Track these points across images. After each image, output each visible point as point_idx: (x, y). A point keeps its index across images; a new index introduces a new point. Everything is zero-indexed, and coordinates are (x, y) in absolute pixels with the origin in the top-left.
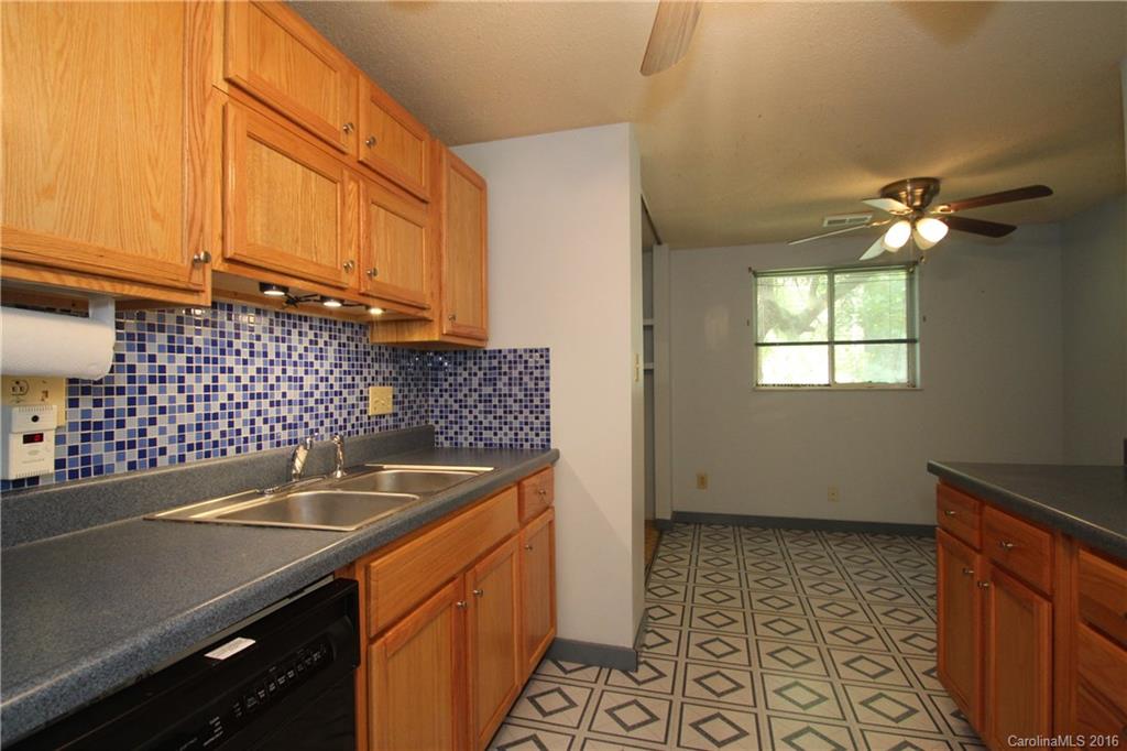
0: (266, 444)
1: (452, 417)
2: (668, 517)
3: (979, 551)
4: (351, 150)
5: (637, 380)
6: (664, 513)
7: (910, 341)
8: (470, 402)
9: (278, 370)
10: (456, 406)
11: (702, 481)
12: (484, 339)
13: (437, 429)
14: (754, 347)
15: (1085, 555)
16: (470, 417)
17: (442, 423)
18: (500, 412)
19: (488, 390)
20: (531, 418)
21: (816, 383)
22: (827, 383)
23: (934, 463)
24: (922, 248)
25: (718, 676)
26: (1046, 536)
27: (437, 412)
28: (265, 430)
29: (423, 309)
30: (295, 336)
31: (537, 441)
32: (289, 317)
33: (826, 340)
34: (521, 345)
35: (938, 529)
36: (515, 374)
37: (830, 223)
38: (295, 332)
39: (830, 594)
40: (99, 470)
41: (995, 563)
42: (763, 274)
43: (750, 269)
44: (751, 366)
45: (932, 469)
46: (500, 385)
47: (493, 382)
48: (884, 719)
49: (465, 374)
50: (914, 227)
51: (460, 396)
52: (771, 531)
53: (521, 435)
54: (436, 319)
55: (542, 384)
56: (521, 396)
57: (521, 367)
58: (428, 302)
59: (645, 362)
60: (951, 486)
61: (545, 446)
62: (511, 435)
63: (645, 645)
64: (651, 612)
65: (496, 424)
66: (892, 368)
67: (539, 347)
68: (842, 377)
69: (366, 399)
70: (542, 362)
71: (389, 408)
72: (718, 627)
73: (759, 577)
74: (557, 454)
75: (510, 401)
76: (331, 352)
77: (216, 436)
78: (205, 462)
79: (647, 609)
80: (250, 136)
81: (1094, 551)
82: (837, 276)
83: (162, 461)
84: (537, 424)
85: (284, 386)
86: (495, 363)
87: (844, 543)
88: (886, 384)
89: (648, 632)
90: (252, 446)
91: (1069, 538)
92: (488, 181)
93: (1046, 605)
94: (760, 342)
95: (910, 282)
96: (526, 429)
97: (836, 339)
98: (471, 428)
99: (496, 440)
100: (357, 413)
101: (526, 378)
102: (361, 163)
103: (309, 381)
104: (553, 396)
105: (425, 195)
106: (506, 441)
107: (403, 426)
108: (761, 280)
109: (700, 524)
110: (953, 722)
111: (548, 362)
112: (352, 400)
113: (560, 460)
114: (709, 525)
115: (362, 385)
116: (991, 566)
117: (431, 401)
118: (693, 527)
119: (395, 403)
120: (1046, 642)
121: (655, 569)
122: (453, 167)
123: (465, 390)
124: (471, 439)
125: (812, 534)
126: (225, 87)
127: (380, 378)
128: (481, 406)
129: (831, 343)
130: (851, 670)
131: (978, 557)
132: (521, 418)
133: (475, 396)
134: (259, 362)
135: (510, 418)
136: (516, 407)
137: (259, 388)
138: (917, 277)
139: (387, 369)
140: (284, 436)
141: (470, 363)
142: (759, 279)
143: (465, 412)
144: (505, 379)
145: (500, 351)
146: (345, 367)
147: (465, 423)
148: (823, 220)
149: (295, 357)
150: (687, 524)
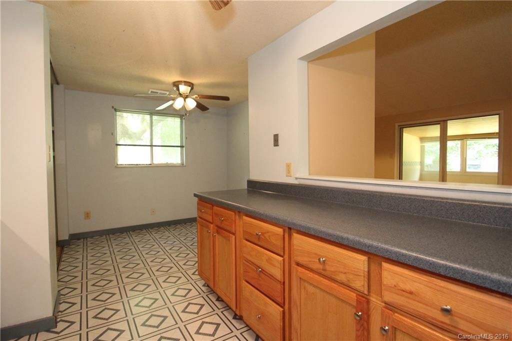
2: (67, 238)
3: (212, 223)
5: (50, 161)
6: (64, 236)
7: (181, 147)
11: (87, 215)
14: (116, 146)
15: (245, 218)
21: (145, 163)
22: (150, 163)
23: (196, 193)
24: (188, 110)
25: (106, 310)
26: (234, 213)
33: (150, 144)
35: (198, 218)
37: (152, 92)
39: (154, 255)
41: (217, 226)
42: (120, 111)
43: (113, 107)
44: (114, 155)
45: (195, 195)
48: (181, 297)
50: (185, 101)
52: (125, 233)
60: (203, 201)
63: (60, 311)
64: (62, 292)
66: (174, 157)
68: (157, 161)
72: (103, 286)
73: (121, 256)
79: (59, 291)
81: (247, 216)
82: (153, 117)
87: (159, 231)
88: (173, 164)
89: (60, 304)
91: (239, 212)
93: (234, 237)
94: (118, 143)
95: (182, 122)
97: (154, 144)
108: (118, 113)
109: (87, 238)
110: (203, 288)
114: (92, 237)
116: (216, 228)
118: (82, 240)
120: (234, 249)
121: (60, 269)
125: (145, 231)
129: (151, 146)
130: (167, 283)
131: (212, 225)
142: (117, 113)
148: (149, 90)
150: (79, 239)
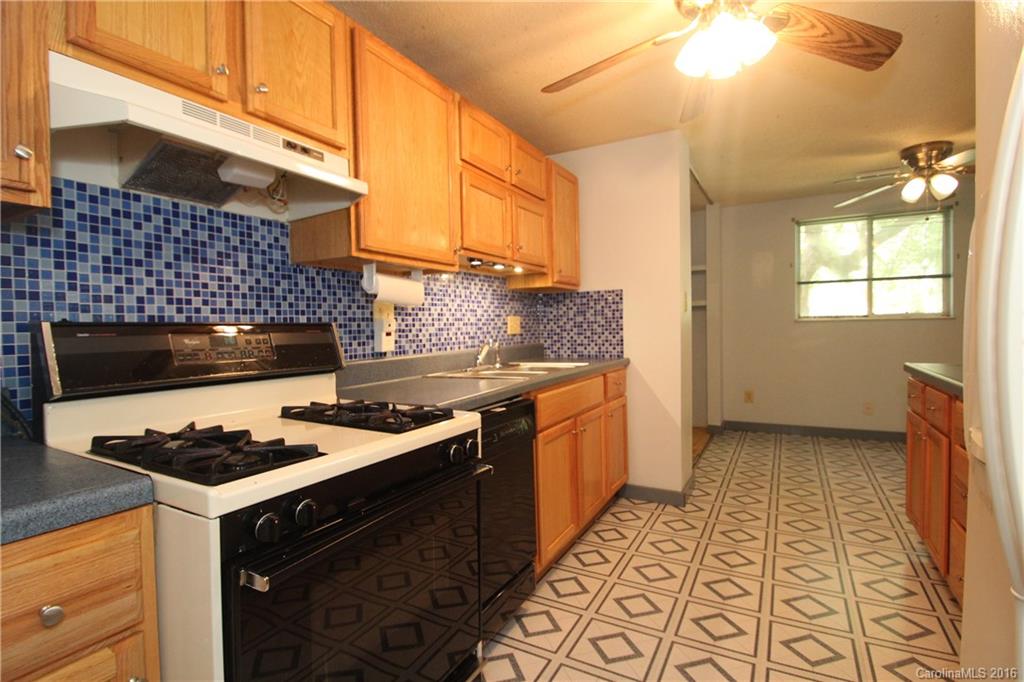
0: (462, 346)
1: (555, 338)
2: (719, 424)
3: (925, 419)
4: (508, 180)
6: (715, 421)
7: (945, 276)
8: (568, 327)
9: (466, 304)
10: (558, 331)
11: (749, 397)
12: (577, 285)
13: (546, 345)
14: (796, 285)
16: (569, 338)
17: (549, 341)
18: (589, 334)
19: (580, 319)
20: (610, 337)
21: (855, 314)
22: (866, 314)
24: (939, 197)
27: (546, 335)
28: (462, 339)
29: (543, 267)
30: (473, 286)
31: (615, 353)
32: (470, 275)
33: (865, 277)
34: (602, 288)
36: (599, 307)
37: (862, 178)
38: (473, 283)
40: (404, 352)
42: (806, 223)
43: (793, 220)
46: (588, 315)
47: (583, 313)
49: (565, 309)
50: (928, 182)
51: (561, 323)
52: (809, 438)
53: (603, 349)
54: (550, 272)
55: (617, 314)
56: (603, 322)
57: (603, 303)
58: (546, 263)
59: (693, 299)
61: (620, 355)
62: (596, 349)
63: (692, 495)
65: (586, 341)
67: (615, 289)
69: (506, 324)
70: (617, 299)
71: (518, 330)
74: (627, 362)
75: (595, 326)
76: (489, 296)
77: (443, 340)
78: (440, 353)
80: (471, 185)
82: (874, 222)
83: (424, 350)
84: (614, 341)
85: (469, 314)
86: (585, 300)
88: (923, 314)
89: (695, 489)
90: (456, 346)
92: (579, 177)
94: (802, 280)
95: (947, 224)
96: (607, 344)
97: (875, 276)
98: (569, 345)
99: (586, 353)
100: (502, 333)
101: (606, 311)
102: (513, 185)
103: (480, 312)
104: (625, 322)
105: (544, 196)
106: (593, 353)
107: (526, 343)
108: (803, 228)
109: (747, 431)
111: (621, 299)
112: (499, 324)
113: (630, 365)
114: (754, 431)
115: (504, 314)
117: (542, 327)
119: (522, 327)
122: (559, 174)
123: (565, 319)
124: (569, 352)
126: (460, 163)
127: (513, 311)
128: (575, 330)
129: (870, 279)
132: (603, 337)
133: (571, 323)
134: (458, 301)
135: (596, 337)
136: (600, 330)
137: (459, 315)
138: (952, 219)
139: (517, 305)
140: (470, 343)
141: (567, 301)
142: (801, 227)
143: (565, 334)
144: (592, 311)
145: (588, 293)
146: (496, 305)
147: (565, 341)
149: (473, 298)
150: (736, 431)
